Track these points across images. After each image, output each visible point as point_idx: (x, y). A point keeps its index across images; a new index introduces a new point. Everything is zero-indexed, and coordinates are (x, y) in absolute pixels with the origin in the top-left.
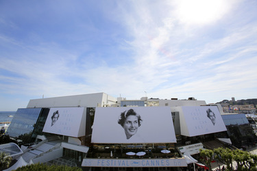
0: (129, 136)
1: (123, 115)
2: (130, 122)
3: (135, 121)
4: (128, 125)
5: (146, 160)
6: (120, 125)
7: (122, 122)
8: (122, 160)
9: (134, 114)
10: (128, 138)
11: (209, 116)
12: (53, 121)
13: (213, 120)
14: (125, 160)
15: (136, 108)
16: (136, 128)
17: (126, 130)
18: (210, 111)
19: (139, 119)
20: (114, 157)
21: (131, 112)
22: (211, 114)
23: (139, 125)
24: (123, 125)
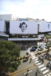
1: (21, 24)
2: (23, 27)
3: (25, 27)
4: (23, 28)
5: (28, 39)
7: (20, 26)
8: (21, 39)
9: (25, 24)
10: (22, 32)
11: (48, 26)
13: (49, 28)
14: (22, 39)
15: (25, 22)
16: (25, 29)
17: (22, 29)
18: (49, 25)
19: (27, 26)
20: (18, 38)
21: (24, 23)
22: (49, 26)
23: (27, 28)
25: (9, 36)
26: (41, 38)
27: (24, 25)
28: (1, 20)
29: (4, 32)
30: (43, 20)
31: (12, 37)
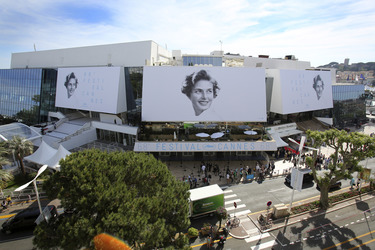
0: (198, 112)
1: (189, 79)
2: (200, 91)
3: (209, 90)
4: (198, 96)
5: (223, 143)
6: (185, 96)
7: (188, 90)
8: (190, 144)
9: (208, 78)
10: (197, 114)
11: (315, 86)
12: (70, 91)
13: (318, 93)
14: (195, 144)
15: (208, 68)
16: (210, 100)
17: (194, 103)
18: (319, 78)
19: (215, 87)
20: (179, 140)
22: (319, 83)
23: (215, 95)
24: (189, 95)
25: (138, 134)
26: (285, 139)
27: (204, 85)
28: (110, 65)
29: (119, 115)
30: (289, 57)
31: (153, 136)
